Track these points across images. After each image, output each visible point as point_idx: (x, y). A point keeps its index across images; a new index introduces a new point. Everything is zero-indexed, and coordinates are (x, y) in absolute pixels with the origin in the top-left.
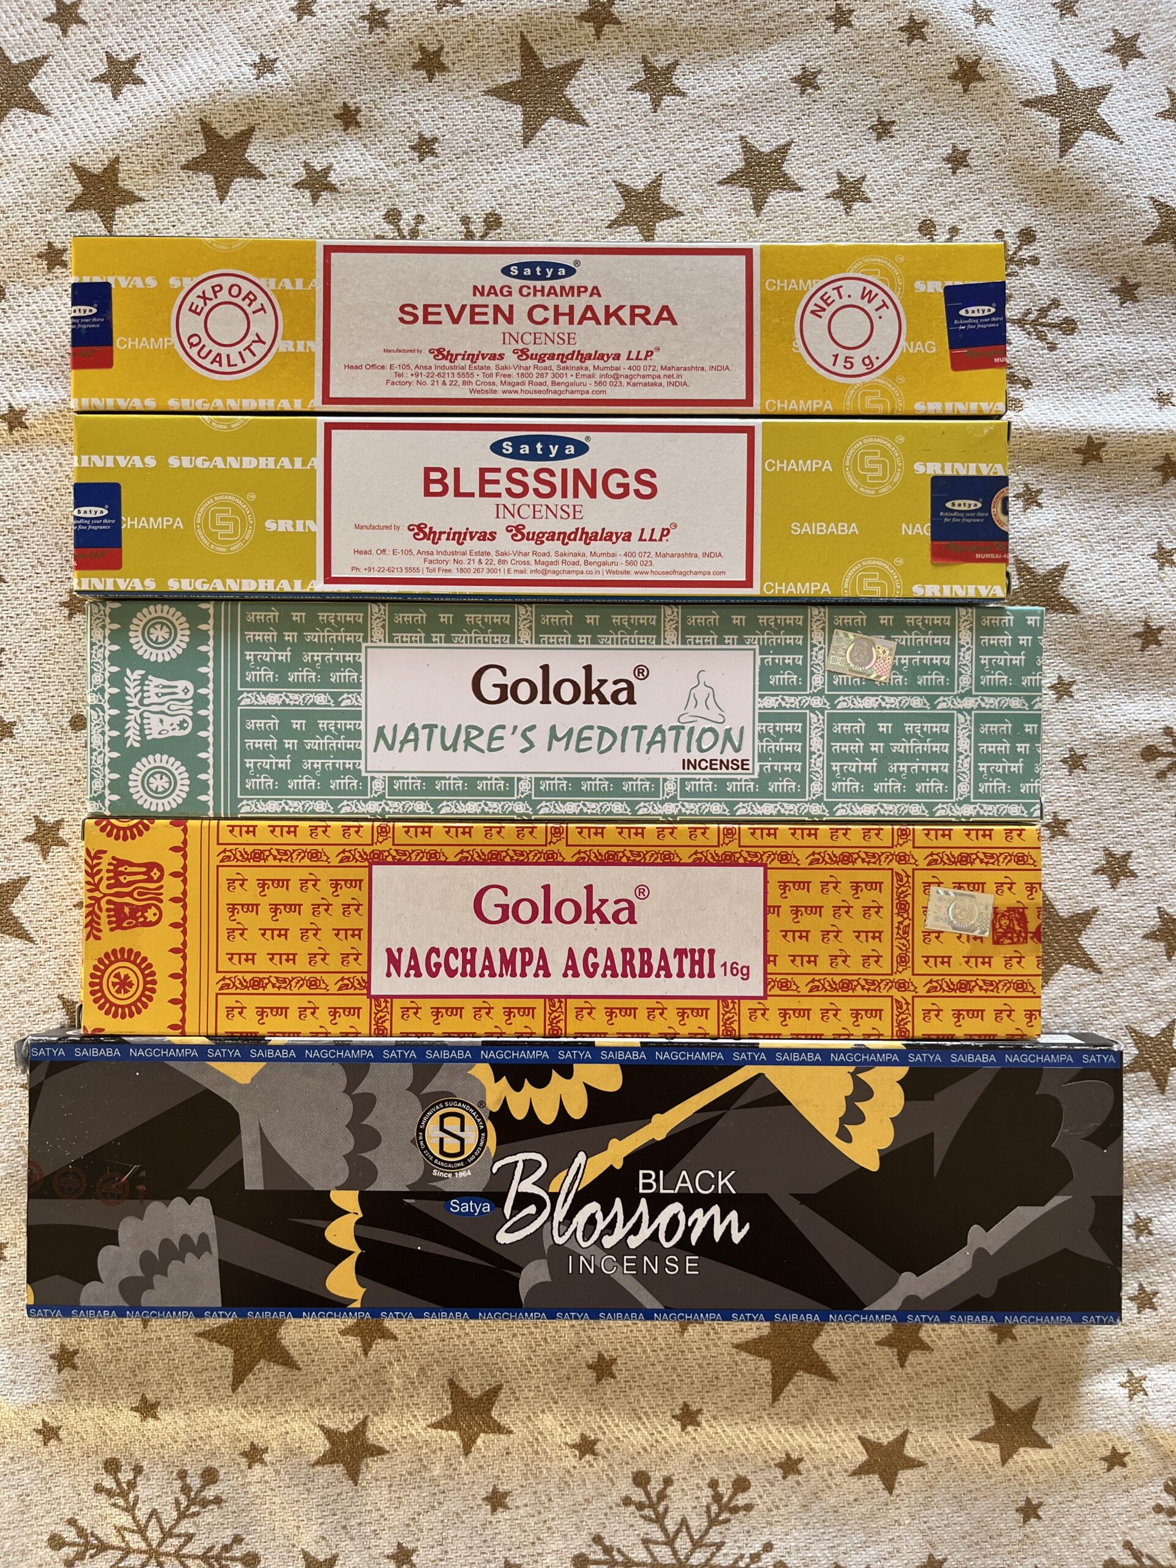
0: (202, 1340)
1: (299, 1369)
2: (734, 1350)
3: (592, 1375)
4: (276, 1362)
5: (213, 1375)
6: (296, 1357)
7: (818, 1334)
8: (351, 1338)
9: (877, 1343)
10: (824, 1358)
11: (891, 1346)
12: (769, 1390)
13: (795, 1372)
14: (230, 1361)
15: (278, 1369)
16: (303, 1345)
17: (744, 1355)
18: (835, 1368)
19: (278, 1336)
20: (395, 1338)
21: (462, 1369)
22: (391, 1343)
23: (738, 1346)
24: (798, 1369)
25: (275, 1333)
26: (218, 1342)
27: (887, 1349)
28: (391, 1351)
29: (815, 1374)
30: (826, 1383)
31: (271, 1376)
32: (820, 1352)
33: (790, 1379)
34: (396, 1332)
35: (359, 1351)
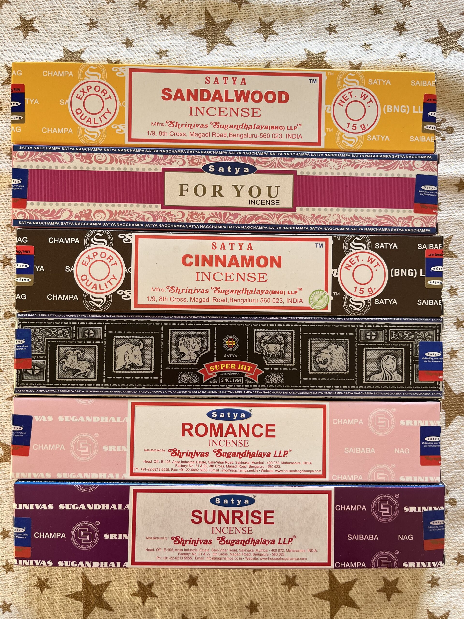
0: (68, 598)
1: (113, 611)
2: (313, 598)
3: (248, 611)
4: (103, 608)
5: (75, 614)
6: (112, 606)
7: (351, 589)
8: (136, 597)
9: (378, 591)
10: (354, 599)
11: (383, 592)
12: (329, 615)
13: (341, 606)
14: (81, 608)
15: (104, 611)
16: (115, 600)
17: (317, 599)
18: (359, 604)
19: (103, 597)
20: (157, 597)
21: (188, 610)
22: (155, 599)
23: (314, 596)
24: (342, 604)
25: (102, 595)
26: (76, 599)
27: (382, 593)
28: (155, 603)
29: (350, 606)
30: (355, 610)
31: (101, 614)
32: (352, 597)
33: (338, 609)
34: (157, 594)
35: (140, 603)
